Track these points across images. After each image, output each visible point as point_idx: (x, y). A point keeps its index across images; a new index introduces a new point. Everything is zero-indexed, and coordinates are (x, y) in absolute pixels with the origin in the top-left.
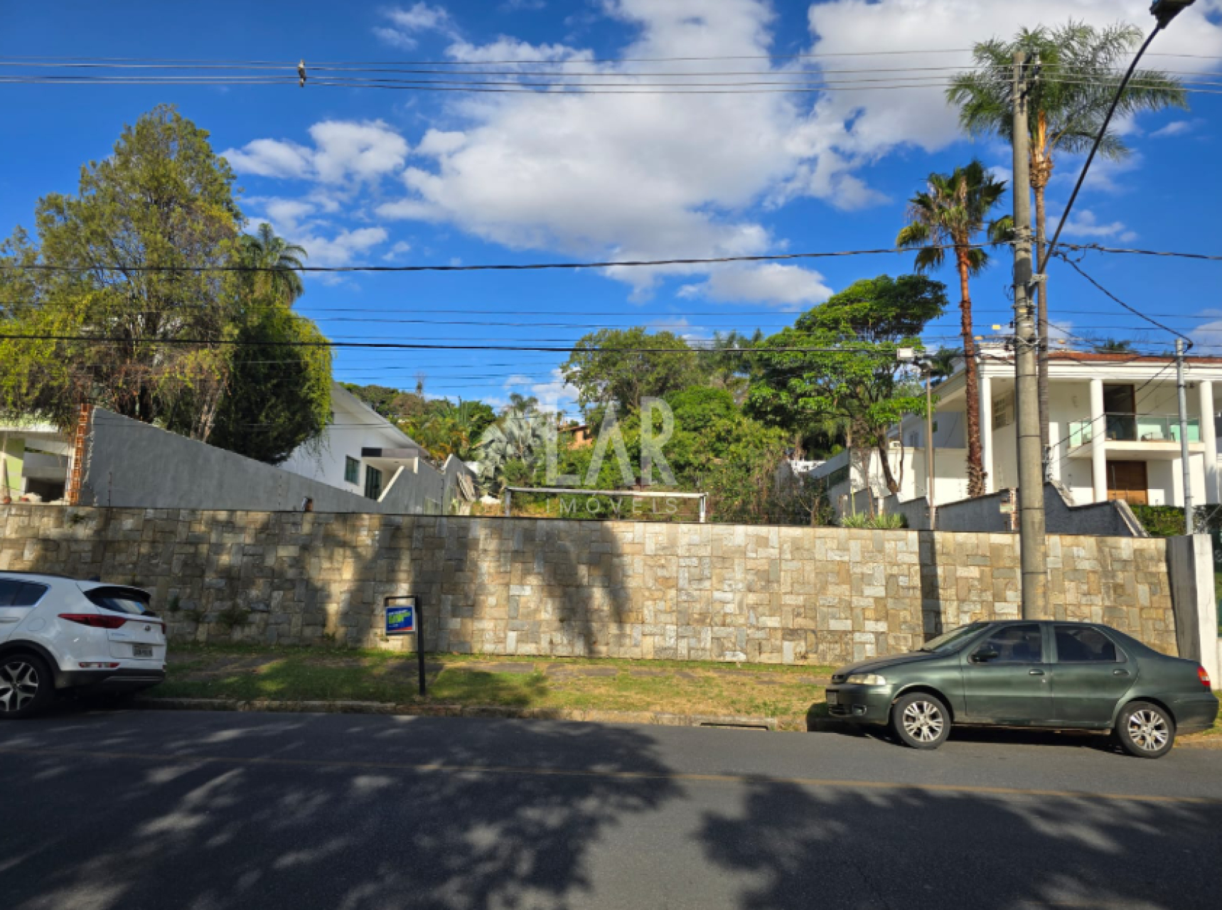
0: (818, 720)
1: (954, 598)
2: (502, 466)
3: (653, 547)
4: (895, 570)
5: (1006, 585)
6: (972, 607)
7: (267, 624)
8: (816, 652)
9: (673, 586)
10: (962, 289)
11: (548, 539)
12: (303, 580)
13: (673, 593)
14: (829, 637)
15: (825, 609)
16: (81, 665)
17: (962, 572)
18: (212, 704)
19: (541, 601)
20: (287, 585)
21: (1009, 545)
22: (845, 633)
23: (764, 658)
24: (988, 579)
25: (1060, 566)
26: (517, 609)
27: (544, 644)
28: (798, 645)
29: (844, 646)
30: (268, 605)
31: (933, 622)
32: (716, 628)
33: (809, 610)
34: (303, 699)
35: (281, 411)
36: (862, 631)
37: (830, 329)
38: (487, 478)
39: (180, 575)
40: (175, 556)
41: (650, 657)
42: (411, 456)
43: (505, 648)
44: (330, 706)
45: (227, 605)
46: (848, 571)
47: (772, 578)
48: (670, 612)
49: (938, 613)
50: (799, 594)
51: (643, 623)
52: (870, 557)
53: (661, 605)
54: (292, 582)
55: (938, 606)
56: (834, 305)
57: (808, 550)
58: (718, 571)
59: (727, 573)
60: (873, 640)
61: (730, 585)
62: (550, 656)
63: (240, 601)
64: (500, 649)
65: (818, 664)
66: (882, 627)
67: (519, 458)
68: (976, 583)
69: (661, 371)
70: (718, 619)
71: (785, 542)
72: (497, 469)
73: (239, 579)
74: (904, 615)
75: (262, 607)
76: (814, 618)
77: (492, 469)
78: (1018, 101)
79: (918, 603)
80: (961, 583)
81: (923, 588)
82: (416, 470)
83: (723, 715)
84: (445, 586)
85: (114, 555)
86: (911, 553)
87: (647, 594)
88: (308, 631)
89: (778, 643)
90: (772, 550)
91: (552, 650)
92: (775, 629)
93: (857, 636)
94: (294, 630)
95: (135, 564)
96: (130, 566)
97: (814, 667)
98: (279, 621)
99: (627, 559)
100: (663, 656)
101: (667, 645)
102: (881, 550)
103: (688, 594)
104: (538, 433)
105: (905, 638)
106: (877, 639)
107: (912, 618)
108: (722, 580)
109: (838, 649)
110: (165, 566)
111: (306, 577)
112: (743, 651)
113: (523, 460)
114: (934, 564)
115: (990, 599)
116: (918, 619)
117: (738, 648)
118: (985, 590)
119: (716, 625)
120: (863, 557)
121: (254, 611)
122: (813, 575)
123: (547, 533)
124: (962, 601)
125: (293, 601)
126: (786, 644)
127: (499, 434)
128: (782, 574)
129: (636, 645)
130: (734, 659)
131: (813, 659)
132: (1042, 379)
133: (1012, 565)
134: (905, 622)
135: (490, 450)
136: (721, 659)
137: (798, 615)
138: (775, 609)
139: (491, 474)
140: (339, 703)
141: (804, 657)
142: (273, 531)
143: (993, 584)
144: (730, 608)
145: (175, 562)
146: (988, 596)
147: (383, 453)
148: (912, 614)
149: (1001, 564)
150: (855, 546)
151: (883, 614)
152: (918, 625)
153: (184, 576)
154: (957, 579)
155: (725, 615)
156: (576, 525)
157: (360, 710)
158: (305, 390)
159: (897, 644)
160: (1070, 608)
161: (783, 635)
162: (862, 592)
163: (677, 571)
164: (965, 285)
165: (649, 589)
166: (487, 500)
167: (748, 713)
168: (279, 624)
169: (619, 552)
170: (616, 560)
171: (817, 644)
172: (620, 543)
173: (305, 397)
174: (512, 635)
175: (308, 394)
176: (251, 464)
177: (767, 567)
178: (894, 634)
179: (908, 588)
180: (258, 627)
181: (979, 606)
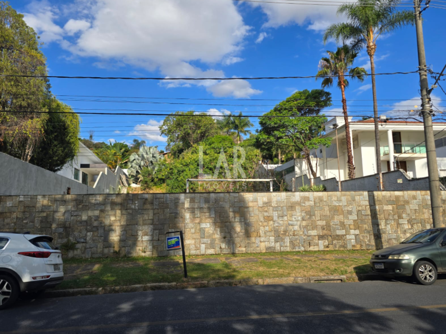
0: (362, 275)
1: (384, 218)
2: (139, 171)
3: (262, 203)
4: (360, 208)
5: (402, 212)
6: (391, 222)
7: (86, 248)
8: (332, 244)
9: (271, 220)
10: (342, 95)
11: (215, 202)
12: (102, 226)
13: (271, 223)
14: (337, 238)
15: (334, 226)
16: (34, 278)
17: (386, 207)
18: (85, 291)
19: (215, 230)
20: (94, 229)
21: (402, 196)
22: (343, 235)
23: (312, 248)
24: (396, 210)
25: (421, 203)
26: (204, 234)
27: (218, 249)
28: (325, 242)
29: (343, 241)
30: (85, 239)
31: (377, 229)
32: (291, 237)
33: (328, 227)
34: (130, 284)
35: (59, 147)
36: (349, 234)
37: (289, 111)
38: (132, 176)
39: (39, 227)
40: (36, 218)
41: (264, 251)
42: (103, 167)
43: (200, 252)
44: (145, 286)
45: (65, 240)
46: (342, 209)
47: (312, 214)
48: (271, 231)
49: (378, 225)
50: (323, 220)
51: (260, 236)
52: (350, 203)
53: (267, 228)
54: (97, 227)
55: (378, 222)
56: (289, 101)
57: (326, 201)
58: (290, 212)
59: (294, 213)
60: (354, 238)
61: (295, 218)
62: (220, 254)
63: (71, 238)
64: (198, 252)
65: (333, 250)
66: (357, 232)
67: (147, 166)
68: (391, 212)
69: (203, 129)
70: (291, 233)
71: (316, 198)
72: (137, 172)
73: (70, 227)
74: (365, 226)
75: (82, 240)
76: (330, 230)
77: (135, 172)
78: (418, 15)
79: (370, 221)
80: (385, 212)
81: (371, 215)
82: (106, 173)
83: (322, 276)
84: (170, 225)
85: (4, 219)
86: (366, 200)
87: (260, 224)
88: (106, 251)
89: (317, 241)
90: (311, 202)
91: (221, 251)
92: (315, 236)
93: (348, 237)
94: (99, 250)
95: (15, 223)
96: (13, 224)
97: (332, 251)
98: (92, 246)
99: (251, 209)
100: (269, 251)
101: (271, 246)
102: (354, 200)
103: (278, 223)
104: (155, 156)
105: (367, 236)
106: (356, 237)
107: (368, 228)
108: (292, 216)
109: (341, 242)
110: (31, 224)
111: (103, 225)
112: (303, 246)
113: (149, 168)
114: (375, 204)
115: (397, 218)
116: (370, 227)
117: (301, 245)
118: (395, 215)
119: (291, 235)
120: (347, 203)
121: (78, 242)
122: (328, 212)
123: (215, 199)
124: (386, 220)
125: (98, 236)
126: (320, 241)
127: (137, 156)
128: (316, 212)
129: (258, 247)
130: (299, 250)
131: (331, 248)
132: (377, 130)
133: (404, 203)
134: (366, 230)
135: (133, 163)
136: (294, 250)
137: (324, 229)
138: (314, 227)
139: (134, 174)
140: (149, 285)
141: (328, 247)
142: (85, 204)
143: (397, 212)
144: (296, 228)
145: (36, 221)
146: (396, 217)
147: (91, 166)
148: (368, 226)
149: (400, 204)
150: (344, 199)
151: (357, 226)
152: (371, 230)
153: (41, 227)
154: (384, 211)
155: (294, 231)
156: (227, 195)
157: (160, 288)
158: (68, 138)
159: (364, 239)
160: (426, 220)
161: (318, 238)
162: (348, 218)
163: (273, 213)
164: (343, 93)
165: (261, 222)
166: (133, 185)
167: (332, 274)
168: (91, 248)
169: (247, 206)
170: (246, 210)
171: (332, 241)
172: (247, 202)
173: (69, 141)
174: (203, 246)
175: (70, 139)
176: (48, 172)
177: (309, 210)
178: (362, 235)
179: (366, 215)
180: (81, 250)
181: (393, 221)
